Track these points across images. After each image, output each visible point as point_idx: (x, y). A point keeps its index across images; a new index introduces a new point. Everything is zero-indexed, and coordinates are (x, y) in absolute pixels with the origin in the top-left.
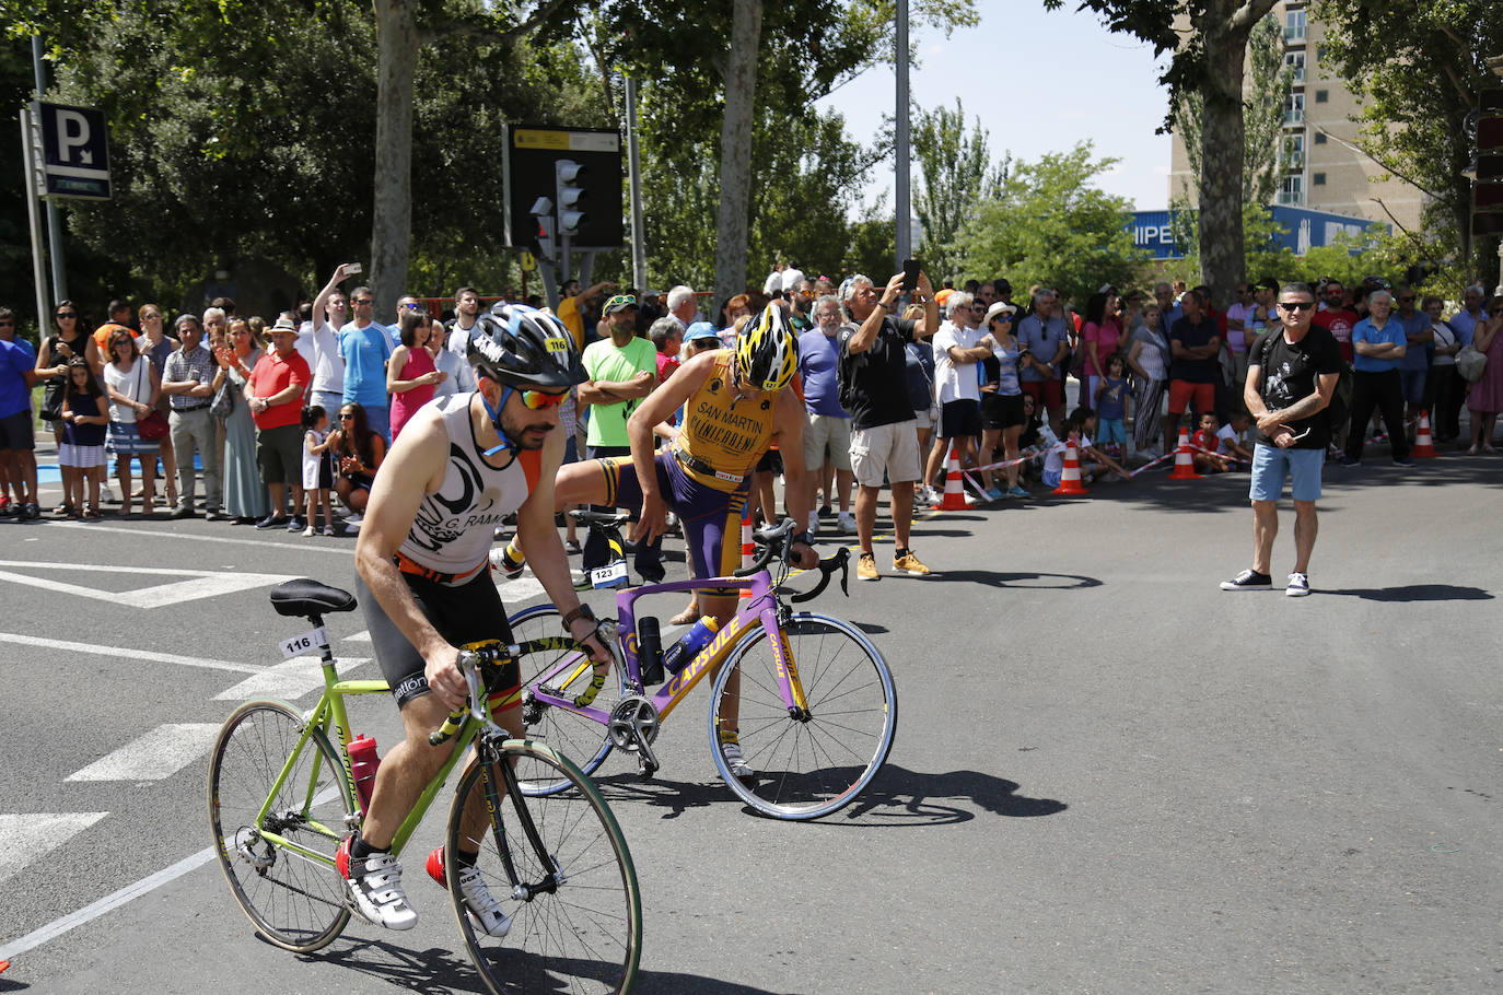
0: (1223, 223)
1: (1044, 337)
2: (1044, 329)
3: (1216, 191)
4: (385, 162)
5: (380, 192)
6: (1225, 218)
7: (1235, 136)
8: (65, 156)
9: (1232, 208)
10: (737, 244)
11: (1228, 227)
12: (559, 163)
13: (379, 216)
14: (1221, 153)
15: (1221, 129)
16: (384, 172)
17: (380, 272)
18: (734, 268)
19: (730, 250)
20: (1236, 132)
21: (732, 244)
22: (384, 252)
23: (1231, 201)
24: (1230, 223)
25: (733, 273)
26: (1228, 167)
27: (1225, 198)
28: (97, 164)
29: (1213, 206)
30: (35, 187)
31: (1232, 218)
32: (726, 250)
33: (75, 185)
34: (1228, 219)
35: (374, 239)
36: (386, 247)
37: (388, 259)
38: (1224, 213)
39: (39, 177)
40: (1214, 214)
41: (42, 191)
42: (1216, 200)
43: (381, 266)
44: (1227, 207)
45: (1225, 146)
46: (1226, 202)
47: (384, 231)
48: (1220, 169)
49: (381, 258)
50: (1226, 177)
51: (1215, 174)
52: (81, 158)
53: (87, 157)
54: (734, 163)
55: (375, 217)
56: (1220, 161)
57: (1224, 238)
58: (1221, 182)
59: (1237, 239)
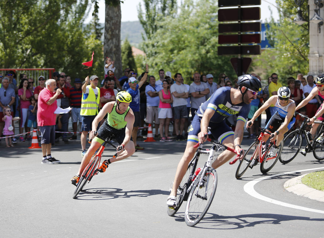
0: (111, 49)
1: (5, 95)
2: (5, 93)
3: (108, 36)
6: (112, 47)
7: (116, 15)
9: (115, 43)
11: (113, 51)
14: (110, 22)
15: (110, 12)
20: (116, 13)
23: (114, 40)
24: (114, 49)
26: (113, 27)
27: (112, 39)
29: (108, 42)
31: (115, 47)
34: (113, 47)
38: (111, 45)
40: (108, 45)
42: (109, 40)
44: (113, 43)
45: (112, 19)
46: (112, 41)
48: (110, 27)
50: (112, 31)
51: (108, 29)
56: (110, 24)
57: (111, 55)
58: (110, 33)
59: (117, 56)
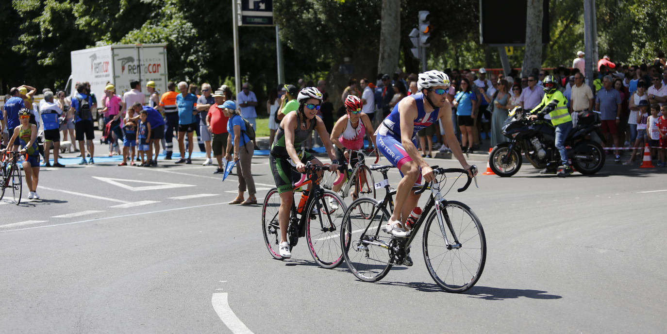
4: (385, 6)
5: (383, 21)
8: (251, 6)
10: (534, 48)
12: (420, 12)
13: (383, 33)
16: (385, 11)
17: (383, 61)
18: (532, 60)
19: (530, 51)
21: (531, 48)
22: (384, 51)
25: (532, 62)
28: (268, 9)
30: (237, 22)
32: (529, 51)
33: (256, 20)
35: (381, 44)
36: (385, 48)
37: (386, 55)
39: (239, 17)
41: (240, 24)
43: (383, 58)
47: (384, 40)
49: (383, 54)
52: (259, 7)
53: (262, 6)
54: (532, 7)
55: (381, 34)
